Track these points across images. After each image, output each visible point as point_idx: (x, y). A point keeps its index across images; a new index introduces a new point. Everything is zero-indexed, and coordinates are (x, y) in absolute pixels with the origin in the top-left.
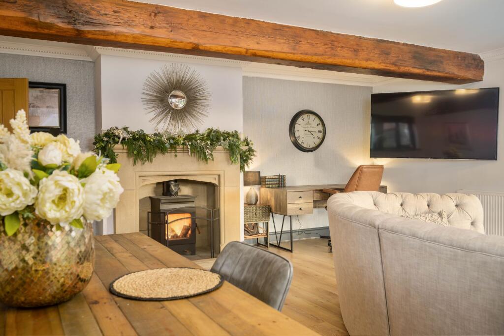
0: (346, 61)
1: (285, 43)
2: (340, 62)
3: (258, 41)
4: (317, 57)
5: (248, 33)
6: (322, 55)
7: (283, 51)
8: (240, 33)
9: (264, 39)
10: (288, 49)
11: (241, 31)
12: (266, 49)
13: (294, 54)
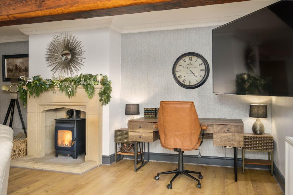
0: (88, 5)
1: (34, 4)
2: (84, 8)
3: (14, 7)
4: (60, 8)
5: (7, 4)
6: (65, 5)
7: (32, 10)
8: (3, 5)
9: (18, 5)
10: (35, 8)
11: (3, 4)
12: (20, 11)
13: (41, 10)
